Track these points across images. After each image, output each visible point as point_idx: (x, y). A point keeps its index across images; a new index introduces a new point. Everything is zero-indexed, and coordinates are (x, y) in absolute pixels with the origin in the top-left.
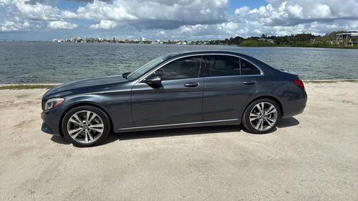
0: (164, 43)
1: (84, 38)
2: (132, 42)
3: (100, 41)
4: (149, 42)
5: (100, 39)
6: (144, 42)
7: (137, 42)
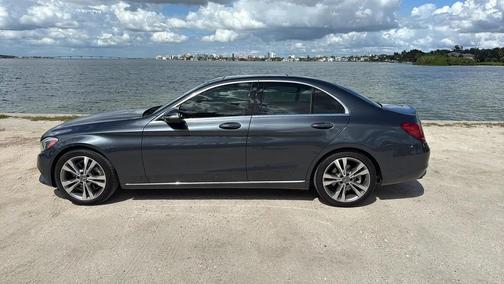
0: (301, 60)
1: (195, 53)
2: (256, 59)
3: (214, 59)
4: (279, 59)
5: (215, 56)
6: (273, 59)
7: (263, 60)
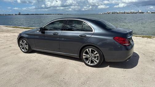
0: (152, 13)
1: (111, 12)
2: (133, 13)
3: (118, 13)
4: (143, 13)
5: (118, 12)
6: (140, 13)
7: (136, 13)
